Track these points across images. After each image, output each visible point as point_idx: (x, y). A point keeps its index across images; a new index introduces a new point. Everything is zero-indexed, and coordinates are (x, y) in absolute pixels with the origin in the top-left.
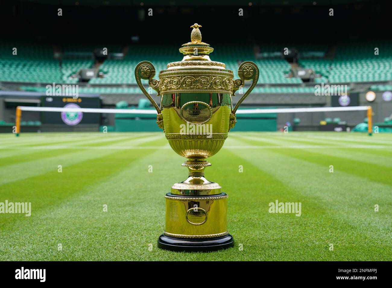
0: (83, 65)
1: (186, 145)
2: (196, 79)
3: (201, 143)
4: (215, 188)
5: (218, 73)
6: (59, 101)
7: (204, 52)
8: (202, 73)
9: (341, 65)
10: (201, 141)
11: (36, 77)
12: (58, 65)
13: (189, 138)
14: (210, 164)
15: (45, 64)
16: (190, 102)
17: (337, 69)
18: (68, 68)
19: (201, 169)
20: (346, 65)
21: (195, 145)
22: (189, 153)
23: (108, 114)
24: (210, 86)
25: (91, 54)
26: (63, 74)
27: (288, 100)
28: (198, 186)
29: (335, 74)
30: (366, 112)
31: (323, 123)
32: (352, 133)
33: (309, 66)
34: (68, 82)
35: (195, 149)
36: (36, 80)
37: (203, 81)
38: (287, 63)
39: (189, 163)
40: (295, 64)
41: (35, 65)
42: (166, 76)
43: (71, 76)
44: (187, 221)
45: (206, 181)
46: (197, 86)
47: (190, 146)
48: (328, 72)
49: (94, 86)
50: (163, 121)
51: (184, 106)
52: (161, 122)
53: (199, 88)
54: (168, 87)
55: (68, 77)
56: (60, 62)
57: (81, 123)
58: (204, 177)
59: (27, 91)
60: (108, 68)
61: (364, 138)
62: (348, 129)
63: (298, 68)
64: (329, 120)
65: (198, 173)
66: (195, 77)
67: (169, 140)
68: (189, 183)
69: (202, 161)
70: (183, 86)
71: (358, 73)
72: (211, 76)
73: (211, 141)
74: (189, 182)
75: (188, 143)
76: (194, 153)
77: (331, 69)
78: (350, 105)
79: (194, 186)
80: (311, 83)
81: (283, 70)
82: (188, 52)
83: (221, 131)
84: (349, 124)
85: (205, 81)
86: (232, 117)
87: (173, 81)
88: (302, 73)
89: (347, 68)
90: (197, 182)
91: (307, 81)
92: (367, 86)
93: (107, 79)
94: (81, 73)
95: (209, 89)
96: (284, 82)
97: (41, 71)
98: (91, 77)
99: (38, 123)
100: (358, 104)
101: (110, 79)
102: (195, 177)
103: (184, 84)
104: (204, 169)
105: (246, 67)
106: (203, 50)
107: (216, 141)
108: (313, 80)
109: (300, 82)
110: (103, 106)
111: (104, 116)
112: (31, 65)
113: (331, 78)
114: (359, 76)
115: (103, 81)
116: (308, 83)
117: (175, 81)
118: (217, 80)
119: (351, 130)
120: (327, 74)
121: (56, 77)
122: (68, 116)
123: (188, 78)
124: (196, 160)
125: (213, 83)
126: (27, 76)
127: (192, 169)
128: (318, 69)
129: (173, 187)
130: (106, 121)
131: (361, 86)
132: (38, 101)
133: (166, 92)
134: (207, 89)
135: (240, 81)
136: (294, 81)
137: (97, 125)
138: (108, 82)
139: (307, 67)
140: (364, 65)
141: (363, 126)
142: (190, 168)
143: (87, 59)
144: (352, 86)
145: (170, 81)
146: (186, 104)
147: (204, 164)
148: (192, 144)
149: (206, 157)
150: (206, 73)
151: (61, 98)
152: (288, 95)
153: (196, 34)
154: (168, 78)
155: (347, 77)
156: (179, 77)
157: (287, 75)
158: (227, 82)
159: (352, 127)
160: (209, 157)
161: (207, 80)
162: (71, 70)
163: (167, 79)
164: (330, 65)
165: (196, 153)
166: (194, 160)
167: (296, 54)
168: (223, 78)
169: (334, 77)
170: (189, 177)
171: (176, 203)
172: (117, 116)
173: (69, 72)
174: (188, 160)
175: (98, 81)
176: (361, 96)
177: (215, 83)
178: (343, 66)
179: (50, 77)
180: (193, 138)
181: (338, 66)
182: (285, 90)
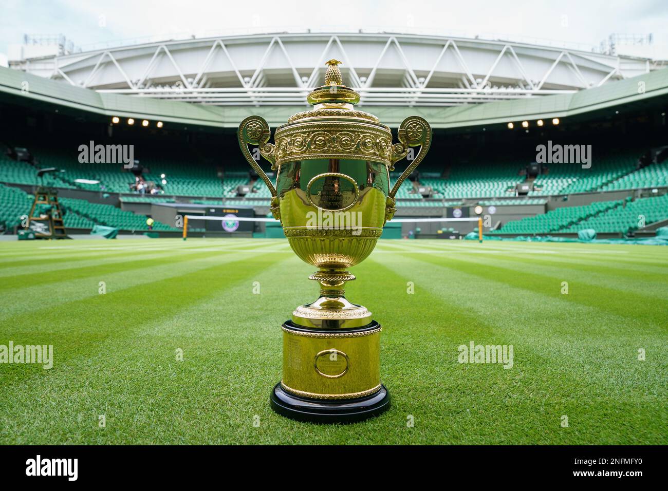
0: (241, 183)
1: (315, 246)
2: (332, 135)
3: (339, 244)
4: (362, 316)
5: (369, 128)
6: (220, 212)
7: (346, 98)
8: (343, 126)
9: (454, 184)
10: (339, 240)
11: (203, 193)
12: (220, 182)
13: (320, 234)
14: (353, 277)
15: (210, 182)
16: (321, 175)
17: (451, 187)
18: (228, 185)
19: (340, 285)
20: (458, 184)
21: (330, 247)
22: (321, 259)
23: (259, 222)
24: (356, 149)
25: (247, 173)
26: (224, 190)
27: (411, 213)
28: (335, 313)
29: (450, 191)
30: (478, 222)
31: (440, 232)
32: (464, 240)
33: (428, 184)
34: (228, 196)
35: (330, 253)
36: (202, 195)
37: (344, 139)
38: (410, 182)
39: (321, 275)
40: (416, 183)
41: (202, 183)
42: (285, 134)
43: (230, 191)
44: (317, 371)
45: (347, 305)
46: (333, 148)
47: (322, 248)
48: (444, 189)
49: (249, 199)
50: (279, 208)
51: (311, 180)
52: (276, 210)
53: (337, 151)
54: (287, 151)
55: (228, 192)
56: (222, 180)
57: (237, 230)
58: (344, 297)
59: (195, 203)
60: (261, 185)
61: (476, 244)
62: (461, 237)
63: (419, 186)
64: (444, 229)
65: (334, 291)
66: (331, 133)
67: (289, 237)
68: (321, 308)
69: (341, 273)
70: (310, 148)
71: (468, 190)
72: (358, 132)
73: (357, 239)
74: (321, 305)
75: (319, 242)
76: (329, 259)
77: (447, 187)
78: (462, 216)
79: (327, 313)
80: (430, 198)
81: (407, 187)
82: (321, 99)
83: (373, 223)
84: (461, 233)
85: (347, 140)
86: (389, 202)
87: (294, 140)
88: (422, 190)
89: (459, 187)
90: (333, 307)
91: (426, 196)
92: (476, 202)
93: (260, 194)
94: (238, 189)
95: (354, 152)
96: (408, 197)
97: (207, 187)
98: (247, 192)
99: (204, 230)
100: (468, 216)
101: (262, 194)
102: (330, 298)
103: (312, 145)
104: (344, 285)
105: (412, 124)
106: (344, 96)
107: (364, 239)
108: (431, 196)
109: (422, 197)
110: (255, 216)
111: (257, 224)
112: (199, 183)
113: (446, 194)
114: (469, 193)
115: (256, 196)
116: (427, 199)
117: (297, 141)
118: (367, 139)
119: (462, 238)
120: (443, 191)
121: (218, 192)
122: (227, 224)
123: (318, 134)
124: (332, 271)
125: (361, 143)
126: (196, 191)
127: (325, 285)
128: (436, 187)
129: (295, 313)
130: (258, 228)
131: (471, 201)
132: (204, 212)
133: (284, 160)
134: (350, 153)
135: (402, 147)
136: (416, 196)
137: (251, 232)
138: (261, 196)
139: (427, 186)
140: (473, 184)
141: (473, 234)
142: (321, 283)
143: (244, 177)
144: (464, 201)
145: (291, 141)
146: (315, 177)
147: (345, 277)
148: (325, 244)
149: (348, 265)
150: (349, 126)
151: (222, 209)
152: (411, 208)
153: (333, 74)
154: (287, 136)
155: (459, 193)
156: (304, 133)
157: (410, 192)
158: (383, 144)
159: (463, 236)
160: (352, 265)
161: (351, 138)
162: (231, 186)
163: (285, 139)
164: (446, 184)
165: (332, 259)
166: (329, 270)
167: (418, 174)
168: (377, 136)
169: (448, 194)
170: (320, 297)
171: (298, 340)
172: (267, 225)
173: (230, 188)
174: (319, 269)
175: (252, 195)
176: (471, 209)
177: (364, 144)
178: (456, 185)
179: (214, 192)
180: (326, 235)
181: (452, 185)
182: (408, 204)
